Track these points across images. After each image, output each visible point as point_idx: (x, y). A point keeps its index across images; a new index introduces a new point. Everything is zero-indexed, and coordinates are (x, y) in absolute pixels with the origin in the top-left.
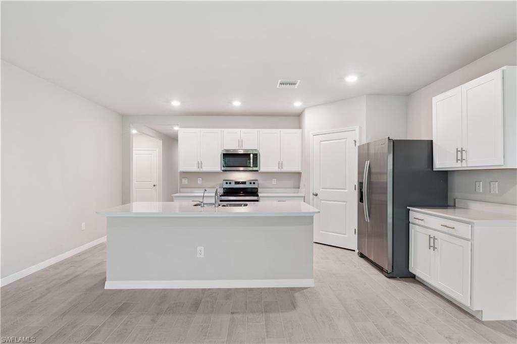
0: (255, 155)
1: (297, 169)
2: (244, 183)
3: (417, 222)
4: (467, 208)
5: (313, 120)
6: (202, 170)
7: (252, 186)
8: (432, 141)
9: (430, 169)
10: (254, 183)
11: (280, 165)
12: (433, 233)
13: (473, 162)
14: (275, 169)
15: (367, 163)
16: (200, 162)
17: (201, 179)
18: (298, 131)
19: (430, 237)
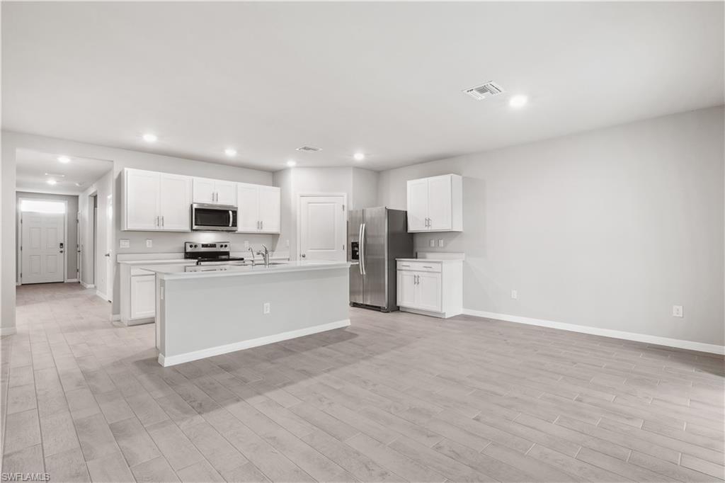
0: (235, 213)
1: (275, 230)
2: (213, 246)
3: (404, 268)
4: (425, 258)
5: (299, 181)
6: (161, 228)
7: (223, 250)
8: (406, 212)
9: (405, 232)
10: (226, 246)
11: (260, 224)
12: (416, 274)
13: (435, 227)
14: (254, 229)
15: (363, 226)
16: (160, 218)
17: (151, 241)
18: (277, 189)
19: (415, 276)
